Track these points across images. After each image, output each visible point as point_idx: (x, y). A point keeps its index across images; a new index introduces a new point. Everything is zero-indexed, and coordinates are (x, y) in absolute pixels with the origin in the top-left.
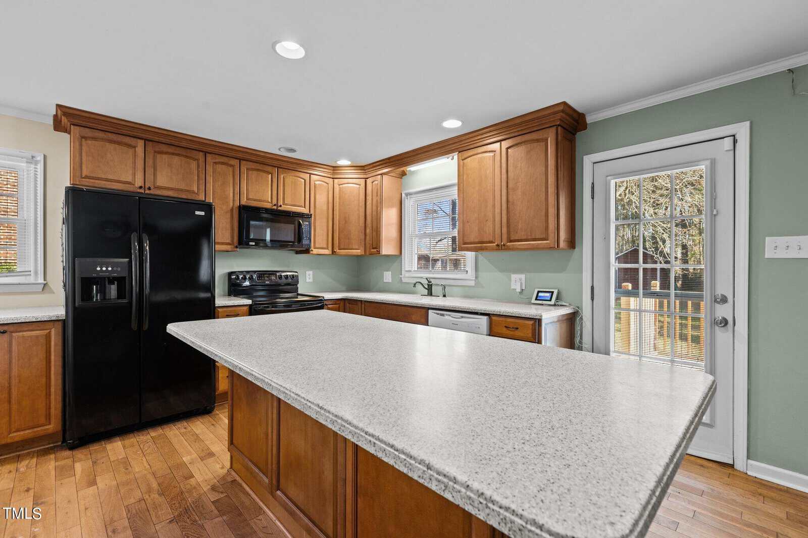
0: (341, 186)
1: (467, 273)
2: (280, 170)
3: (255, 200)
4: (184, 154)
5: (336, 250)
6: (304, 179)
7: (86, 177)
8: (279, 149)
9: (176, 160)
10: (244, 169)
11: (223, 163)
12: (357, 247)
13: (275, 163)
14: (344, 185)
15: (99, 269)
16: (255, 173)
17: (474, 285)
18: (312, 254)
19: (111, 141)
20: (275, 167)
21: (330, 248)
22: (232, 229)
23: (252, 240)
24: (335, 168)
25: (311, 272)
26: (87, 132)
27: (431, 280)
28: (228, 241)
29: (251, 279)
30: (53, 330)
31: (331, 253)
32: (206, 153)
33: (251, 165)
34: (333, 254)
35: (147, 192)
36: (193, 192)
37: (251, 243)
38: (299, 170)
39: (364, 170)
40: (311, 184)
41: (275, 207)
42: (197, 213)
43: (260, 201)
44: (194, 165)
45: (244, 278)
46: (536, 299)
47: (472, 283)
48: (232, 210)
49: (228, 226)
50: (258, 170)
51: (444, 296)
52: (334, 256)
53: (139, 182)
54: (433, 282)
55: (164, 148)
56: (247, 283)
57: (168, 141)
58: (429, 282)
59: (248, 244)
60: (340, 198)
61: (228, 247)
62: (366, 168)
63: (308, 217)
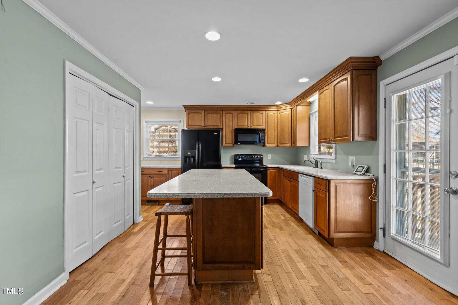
0: (281, 114)
1: (331, 156)
2: (251, 111)
3: (241, 126)
4: (216, 112)
5: (279, 144)
6: (262, 113)
7: (190, 125)
8: (247, 103)
9: (214, 115)
10: (236, 114)
11: (229, 113)
12: (288, 143)
13: (249, 109)
14: (282, 113)
15: (188, 153)
16: (241, 114)
17: (334, 162)
18: (267, 147)
19: (196, 113)
20: (249, 110)
21: (276, 144)
22: (232, 138)
23: (239, 142)
24: (277, 106)
25: (270, 155)
26: (190, 111)
27: (317, 159)
28: (230, 143)
29: (242, 158)
30: (180, 171)
31: (276, 146)
32: (223, 110)
33: (239, 112)
34: (277, 146)
35: (205, 127)
36: (219, 126)
37: (238, 143)
38: (261, 110)
39: (290, 104)
40: (266, 114)
41: (249, 128)
42: (215, 134)
43: (243, 126)
44: (219, 116)
45: (239, 158)
46: (356, 171)
47: (334, 161)
48: (232, 130)
49: (231, 137)
50: (242, 113)
51: (322, 168)
52: (278, 147)
53: (203, 125)
54: (319, 160)
55: (210, 112)
56: (240, 159)
57: (211, 109)
58: (316, 160)
59: (237, 144)
60: (280, 119)
61: (231, 145)
62: (291, 104)
63: (263, 130)
